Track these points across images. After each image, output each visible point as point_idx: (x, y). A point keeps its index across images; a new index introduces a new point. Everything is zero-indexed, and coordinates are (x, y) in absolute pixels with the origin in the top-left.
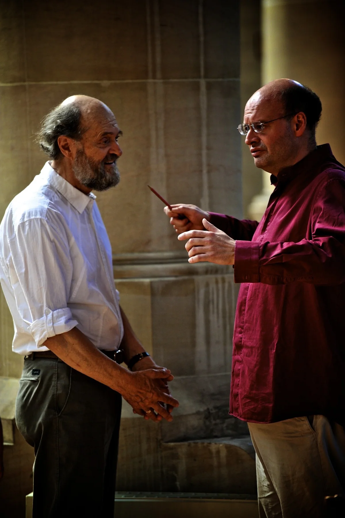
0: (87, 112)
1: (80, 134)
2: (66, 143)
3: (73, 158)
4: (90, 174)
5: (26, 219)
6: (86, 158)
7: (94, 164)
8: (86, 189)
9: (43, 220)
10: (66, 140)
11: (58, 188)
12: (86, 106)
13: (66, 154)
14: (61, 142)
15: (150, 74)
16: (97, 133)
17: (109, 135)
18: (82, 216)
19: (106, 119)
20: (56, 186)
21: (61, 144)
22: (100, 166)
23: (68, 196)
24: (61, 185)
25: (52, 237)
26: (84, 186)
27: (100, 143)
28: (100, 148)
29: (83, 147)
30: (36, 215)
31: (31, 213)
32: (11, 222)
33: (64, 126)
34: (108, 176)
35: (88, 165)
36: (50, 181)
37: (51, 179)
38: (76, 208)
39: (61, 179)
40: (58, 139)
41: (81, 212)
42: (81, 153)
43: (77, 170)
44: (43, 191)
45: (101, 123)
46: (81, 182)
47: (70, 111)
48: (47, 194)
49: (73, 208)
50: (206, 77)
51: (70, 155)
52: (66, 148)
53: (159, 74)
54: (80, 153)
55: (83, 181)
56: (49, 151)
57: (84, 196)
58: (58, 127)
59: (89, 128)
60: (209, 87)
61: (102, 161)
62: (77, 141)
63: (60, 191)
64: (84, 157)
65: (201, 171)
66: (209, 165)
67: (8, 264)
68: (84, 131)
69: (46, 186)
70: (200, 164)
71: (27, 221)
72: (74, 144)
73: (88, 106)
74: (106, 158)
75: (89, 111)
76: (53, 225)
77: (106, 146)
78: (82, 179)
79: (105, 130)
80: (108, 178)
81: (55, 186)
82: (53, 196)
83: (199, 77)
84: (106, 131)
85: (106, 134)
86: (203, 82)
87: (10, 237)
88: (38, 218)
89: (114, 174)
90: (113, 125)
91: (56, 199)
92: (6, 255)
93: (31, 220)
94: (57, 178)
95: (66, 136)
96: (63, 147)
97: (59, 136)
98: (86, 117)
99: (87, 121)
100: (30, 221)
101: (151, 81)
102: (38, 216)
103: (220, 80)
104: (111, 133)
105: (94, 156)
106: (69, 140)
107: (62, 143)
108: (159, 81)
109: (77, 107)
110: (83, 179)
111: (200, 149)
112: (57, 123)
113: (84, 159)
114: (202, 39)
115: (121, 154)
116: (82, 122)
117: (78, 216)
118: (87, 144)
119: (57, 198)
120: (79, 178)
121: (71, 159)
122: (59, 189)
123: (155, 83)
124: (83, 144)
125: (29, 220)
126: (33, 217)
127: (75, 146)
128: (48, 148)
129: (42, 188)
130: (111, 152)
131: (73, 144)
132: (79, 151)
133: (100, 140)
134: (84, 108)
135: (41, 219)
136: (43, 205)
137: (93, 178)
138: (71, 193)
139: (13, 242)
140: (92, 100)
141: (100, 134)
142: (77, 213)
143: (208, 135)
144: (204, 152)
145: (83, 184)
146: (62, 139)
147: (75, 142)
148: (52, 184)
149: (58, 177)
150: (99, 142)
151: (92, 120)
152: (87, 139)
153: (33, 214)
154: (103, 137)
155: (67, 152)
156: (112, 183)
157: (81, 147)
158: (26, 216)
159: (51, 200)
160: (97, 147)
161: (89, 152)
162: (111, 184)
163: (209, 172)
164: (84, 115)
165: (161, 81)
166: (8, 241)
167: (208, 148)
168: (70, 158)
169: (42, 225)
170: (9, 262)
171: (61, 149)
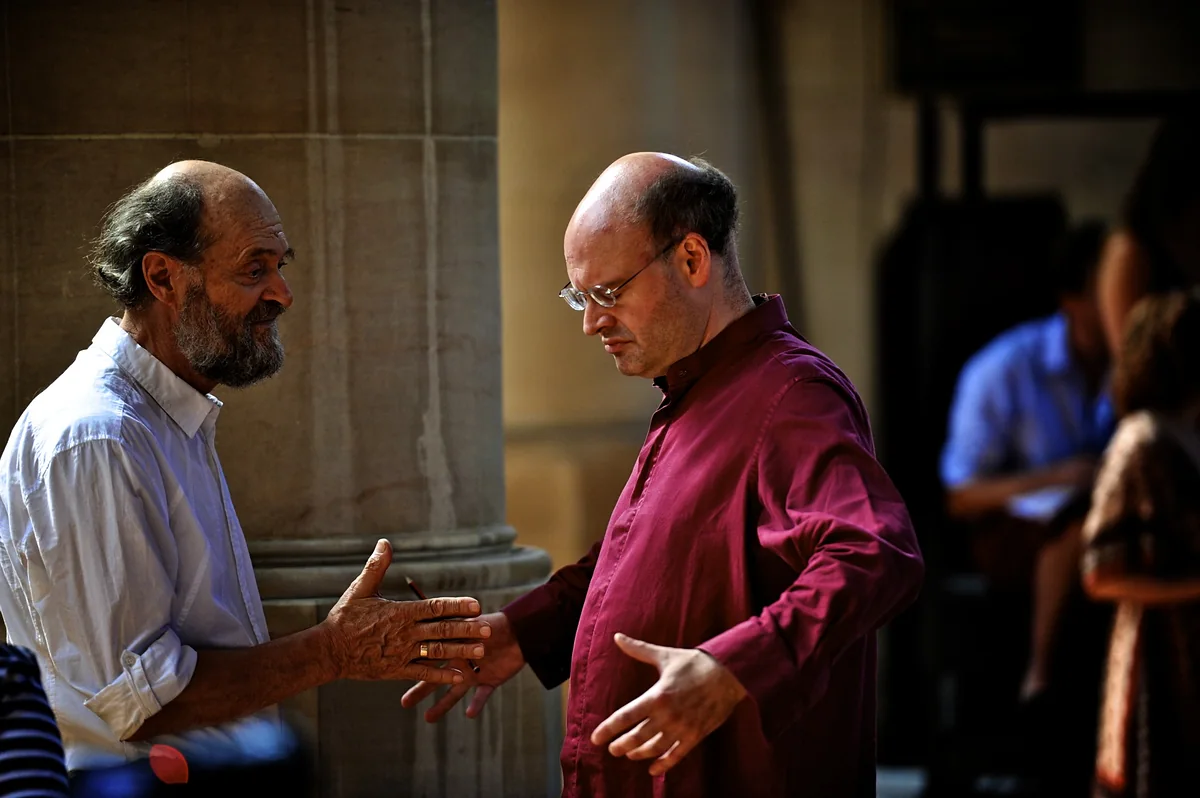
0: (216, 198)
1: (199, 249)
2: (161, 268)
3: (176, 306)
4: (215, 345)
5: (71, 444)
6: (209, 305)
7: (228, 322)
8: (204, 380)
9: (115, 443)
10: (162, 263)
11: (138, 376)
12: (216, 185)
13: (161, 295)
14: (150, 265)
15: (313, 121)
16: (238, 248)
17: (266, 256)
18: (193, 443)
19: (262, 218)
20: (133, 372)
21: (149, 270)
22: (239, 330)
23: (163, 396)
24: (145, 368)
25: (136, 485)
26: (197, 373)
27: (244, 274)
28: (242, 284)
29: (204, 280)
30: (97, 433)
31: (84, 428)
32: (29, 454)
33: (162, 227)
34: (260, 351)
35: (214, 323)
36: (119, 358)
37: (122, 357)
38: (180, 425)
39: (145, 355)
40: (145, 257)
41: (191, 434)
42: (197, 295)
43: (186, 333)
44: (107, 381)
45: (248, 225)
46: (192, 362)
47: (177, 193)
48: (115, 388)
49: (173, 426)
50: (435, 131)
51: (172, 298)
52: (162, 279)
53: (332, 122)
54: (196, 293)
55: (197, 360)
56: (120, 285)
57: (198, 396)
58: (146, 228)
59: (221, 237)
60: (443, 153)
61: (247, 318)
62: (190, 264)
63: (142, 384)
64: (203, 302)
65: (425, 348)
66: (440, 335)
67: (26, 552)
68: (208, 243)
69: (111, 370)
70: (423, 332)
71: (74, 447)
72: (182, 272)
73: (221, 186)
74: (256, 309)
75: (222, 197)
76: (137, 456)
77: (255, 281)
78: (195, 357)
79: (257, 242)
80: (258, 355)
81: (130, 371)
82: (130, 395)
83: (422, 131)
84: (260, 246)
85: (259, 252)
86: (429, 143)
87: (27, 488)
88: (102, 440)
89: (273, 347)
90: (275, 233)
91: (135, 401)
92: (18, 533)
93: (84, 444)
94: (137, 355)
95: (164, 253)
96: (154, 277)
97: (148, 251)
98: (215, 210)
99: (217, 220)
100: (83, 447)
101: (314, 136)
102: (103, 436)
103: (465, 138)
104: (270, 252)
105: (228, 304)
106: (169, 263)
107: (153, 269)
108: (334, 138)
109: (196, 186)
110: (198, 356)
111: (424, 297)
112: (143, 219)
113: (203, 309)
114: (427, 43)
115: (290, 301)
116: (206, 220)
117: (185, 443)
118: (214, 274)
119: (137, 398)
120: (188, 353)
121: (173, 308)
122: (142, 380)
123: (323, 142)
124: (204, 273)
125: (80, 444)
126: (90, 438)
127: (183, 276)
128: (117, 279)
129: (102, 374)
130: (268, 297)
131: (179, 271)
132: (192, 291)
133: (245, 266)
134: (210, 190)
135: (109, 442)
136: (110, 410)
137: (222, 356)
138: (169, 388)
139: (36, 499)
140: (230, 174)
141: (244, 252)
142: (183, 436)
143: (440, 265)
144: (432, 304)
145: (197, 368)
146: (153, 259)
147: (185, 267)
148: (125, 366)
149: (139, 349)
150: (242, 271)
151: (228, 219)
152: (213, 261)
153: (90, 430)
154: (253, 259)
155: (163, 290)
156: (267, 367)
157: (197, 279)
158: (71, 435)
159: (126, 401)
160: (237, 282)
161: (215, 293)
162: (264, 369)
163: (440, 351)
164: (211, 204)
165: (337, 137)
166: (24, 497)
167: (440, 297)
168: (170, 304)
169: (114, 456)
170: (27, 547)
171: (150, 283)
